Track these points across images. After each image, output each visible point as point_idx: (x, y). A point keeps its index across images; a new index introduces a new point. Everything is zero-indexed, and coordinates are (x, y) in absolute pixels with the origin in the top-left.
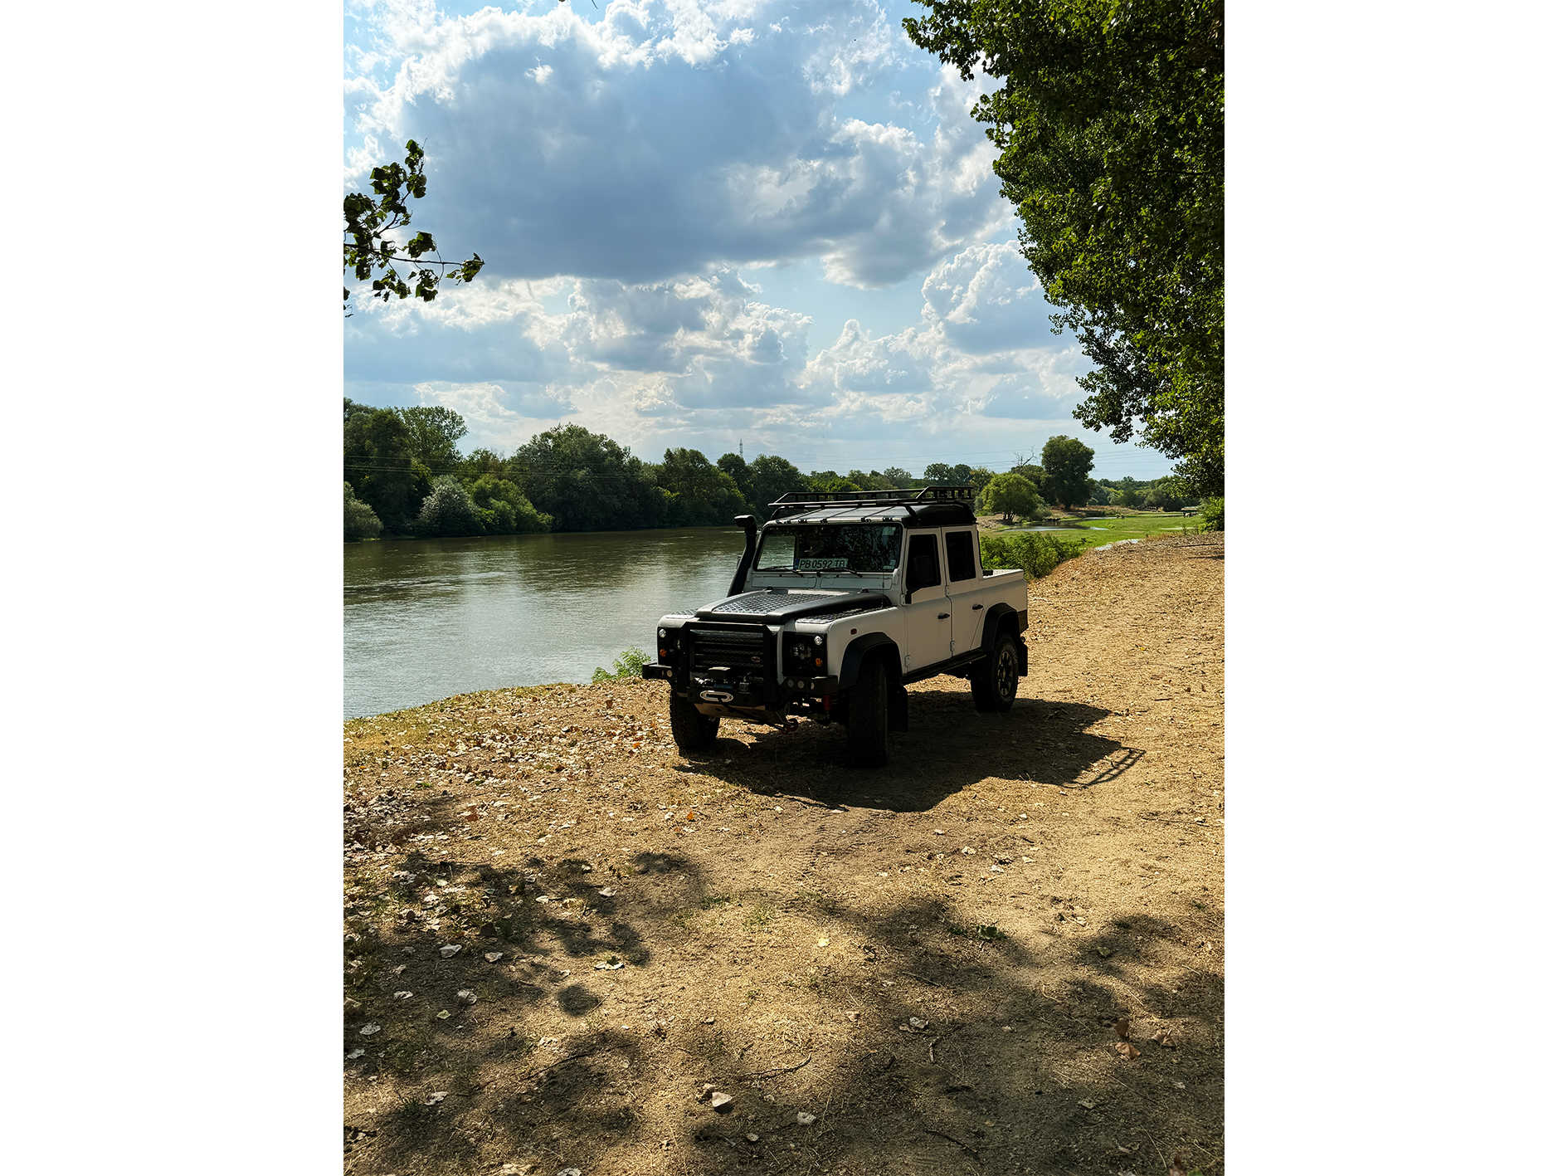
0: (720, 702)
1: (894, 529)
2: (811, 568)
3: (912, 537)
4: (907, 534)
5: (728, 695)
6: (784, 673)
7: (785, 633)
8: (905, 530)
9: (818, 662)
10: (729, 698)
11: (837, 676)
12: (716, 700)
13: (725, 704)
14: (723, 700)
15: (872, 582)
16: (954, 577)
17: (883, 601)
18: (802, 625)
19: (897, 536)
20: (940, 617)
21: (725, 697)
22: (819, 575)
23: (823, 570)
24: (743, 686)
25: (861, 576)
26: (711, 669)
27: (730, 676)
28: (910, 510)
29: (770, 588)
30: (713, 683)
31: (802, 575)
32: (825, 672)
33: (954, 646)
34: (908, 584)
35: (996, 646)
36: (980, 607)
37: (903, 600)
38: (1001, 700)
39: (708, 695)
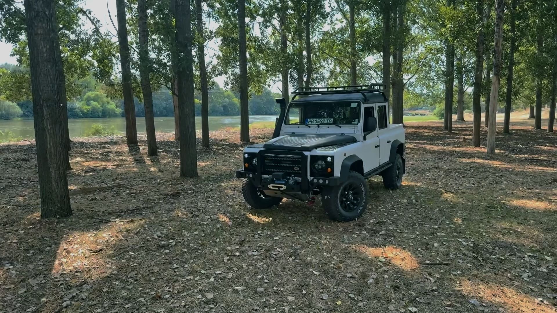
0: (279, 190)
1: (357, 104)
2: (314, 123)
3: (365, 108)
4: (363, 106)
5: (283, 186)
6: (311, 176)
7: (312, 156)
8: (362, 104)
9: (329, 170)
10: (284, 187)
11: (337, 177)
12: (277, 189)
13: (281, 191)
14: (281, 189)
15: (347, 130)
16: (380, 128)
17: (353, 140)
18: (320, 152)
19: (359, 105)
20: (376, 147)
21: (282, 187)
22: (319, 127)
23: (321, 124)
24: (291, 182)
25: (340, 127)
26: (274, 174)
27: (284, 177)
28: (363, 95)
29: (293, 133)
30: (275, 181)
31: (310, 127)
32: (333, 175)
33: (380, 161)
34: (364, 131)
35: (395, 160)
36: (389, 142)
37: (362, 139)
38: (397, 185)
39: (273, 186)
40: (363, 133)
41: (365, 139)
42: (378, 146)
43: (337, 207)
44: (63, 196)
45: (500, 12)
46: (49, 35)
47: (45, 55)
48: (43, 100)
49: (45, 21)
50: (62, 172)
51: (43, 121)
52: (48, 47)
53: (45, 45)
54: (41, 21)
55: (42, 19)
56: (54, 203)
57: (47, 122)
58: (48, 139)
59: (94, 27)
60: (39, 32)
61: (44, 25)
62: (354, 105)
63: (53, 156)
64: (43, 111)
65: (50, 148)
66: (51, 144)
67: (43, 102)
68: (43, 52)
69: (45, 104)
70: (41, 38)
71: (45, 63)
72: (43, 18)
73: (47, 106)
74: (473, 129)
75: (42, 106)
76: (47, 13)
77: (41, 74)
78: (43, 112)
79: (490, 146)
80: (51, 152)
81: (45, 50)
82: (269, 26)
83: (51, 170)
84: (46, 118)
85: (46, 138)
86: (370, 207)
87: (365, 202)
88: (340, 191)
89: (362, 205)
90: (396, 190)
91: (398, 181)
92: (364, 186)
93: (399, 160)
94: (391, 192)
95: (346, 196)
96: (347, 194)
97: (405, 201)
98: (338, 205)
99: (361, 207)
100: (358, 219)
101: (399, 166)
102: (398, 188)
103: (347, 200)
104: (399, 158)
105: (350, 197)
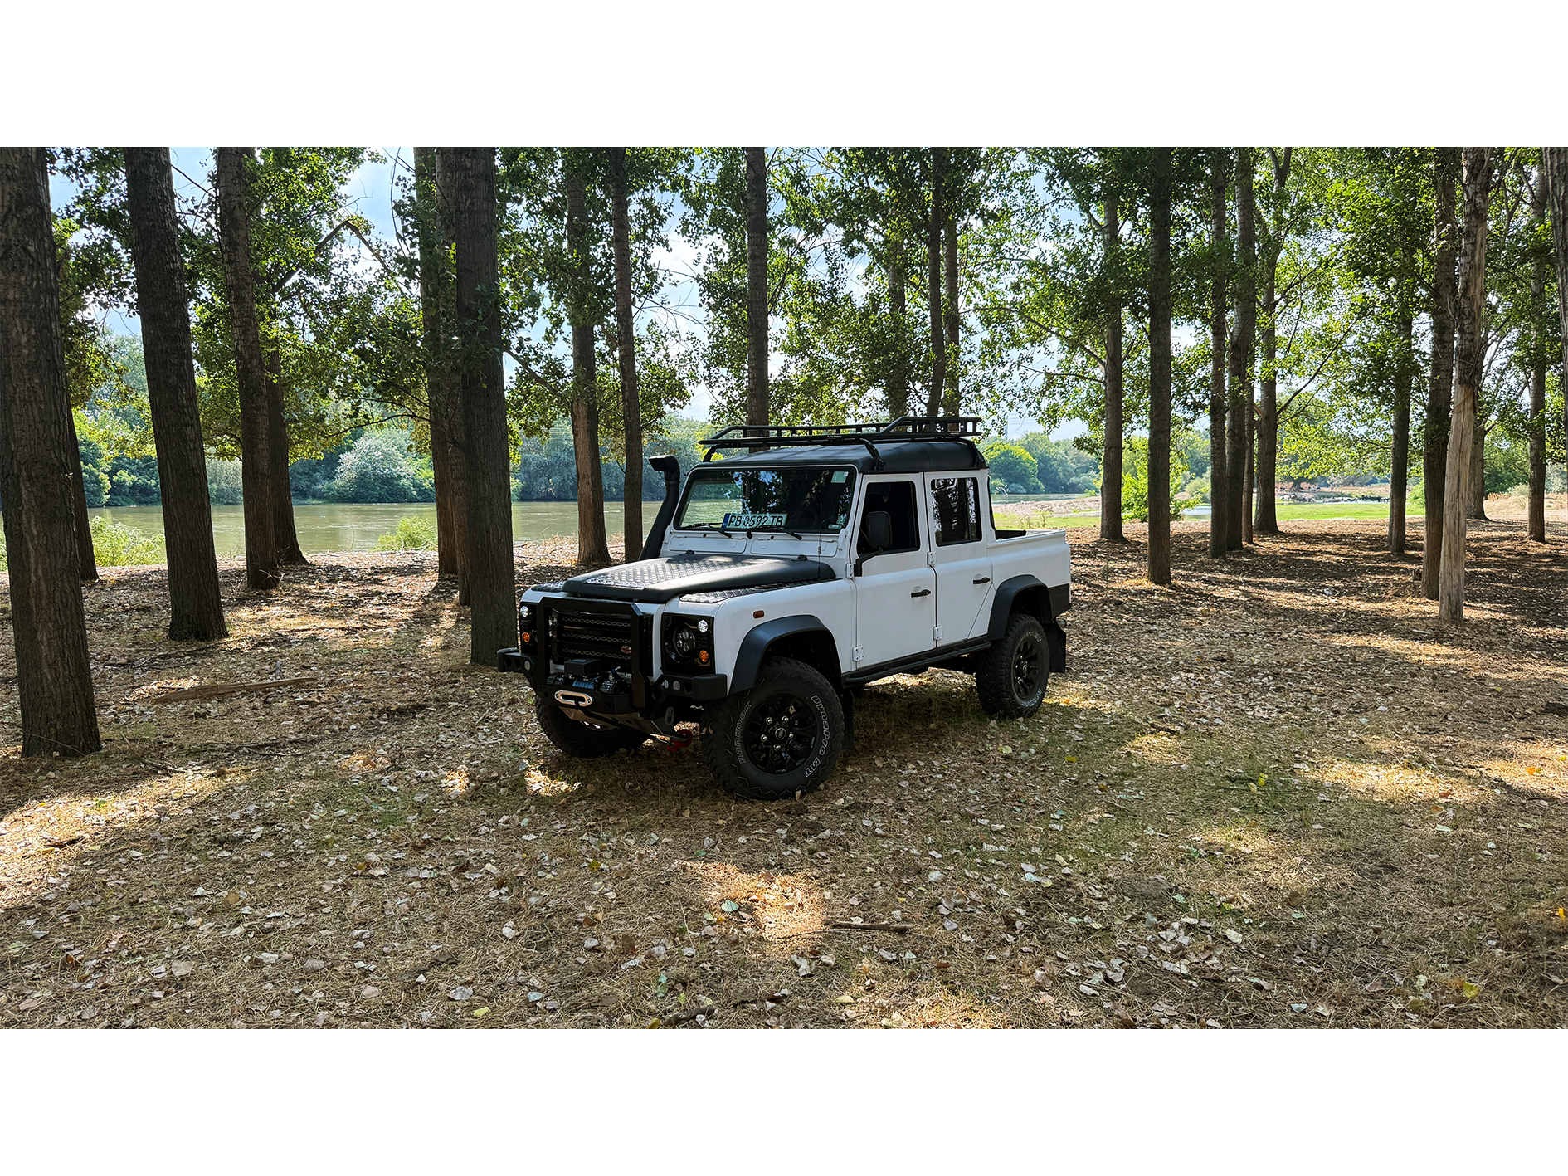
0: (577, 707)
1: (846, 474)
2: (742, 526)
3: (871, 485)
4: (862, 482)
5: (586, 697)
6: (662, 667)
7: (665, 616)
8: (859, 476)
9: (701, 656)
11: (725, 677)
12: (573, 703)
13: (582, 708)
14: (581, 704)
15: (811, 546)
16: (944, 540)
18: (689, 605)
19: (851, 481)
20: (915, 595)
21: (583, 700)
22: (750, 536)
23: (756, 529)
24: (607, 686)
25: (800, 538)
26: (570, 661)
27: (590, 671)
28: (871, 449)
29: (690, 553)
30: (572, 681)
31: (730, 536)
32: (712, 669)
33: (939, 634)
34: (860, 549)
35: (1011, 633)
36: (986, 580)
37: (851, 571)
38: (1017, 705)
39: (565, 697)
40: (855, 556)
41: (858, 571)
42: (925, 593)
43: (734, 759)
44: (72, 705)
45: (1475, 193)
46: (38, 304)
47: (26, 352)
48: (19, 464)
49: (26, 268)
50: (70, 641)
51: (20, 515)
52: (33, 332)
53: (26, 329)
54: (14, 269)
55: (17, 265)
56: (48, 720)
57: (28, 519)
58: (32, 560)
59: (380, 266)
60: (10, 297)
61: (23, 278)
62: (839, 477)
63: (44, 602)
64: (20, 489)
65: (38, 583)
66: (40, 573)
67: (19, 468)
68: (20, 344)
69: (24, 473)
70: (14, 311)
71: (25, 371)
72: (20, 260)
73: (30, 477)
74: (1424, 542)
75: (18, 477)
76: (31, 249)
77: (14, 401)
78: (19, 492)
79: (1446, 599)
80: (39, 593)
81: (24, 339)
82: (859, 250)
83: (39, 637)
84: (26, 507)
85: (28, 557)
86: (879, 764)
87: (830, 749)
88: (743, 715)
89: (820, 757)
90: (1012, 718)
91: (1027, 694)
92: (825, 702)
93: (1029, 633)
94: (993, 723)
95: (767, 730)
96: (773, 724)
97: (1007, 750)
98: (735, 755)
99: (816, 762)
100: (803, 795)
101: (1031, 649)
102: (1021, 712)
103: (773, 740)
104: (1029, 627)
105: (779, 731)
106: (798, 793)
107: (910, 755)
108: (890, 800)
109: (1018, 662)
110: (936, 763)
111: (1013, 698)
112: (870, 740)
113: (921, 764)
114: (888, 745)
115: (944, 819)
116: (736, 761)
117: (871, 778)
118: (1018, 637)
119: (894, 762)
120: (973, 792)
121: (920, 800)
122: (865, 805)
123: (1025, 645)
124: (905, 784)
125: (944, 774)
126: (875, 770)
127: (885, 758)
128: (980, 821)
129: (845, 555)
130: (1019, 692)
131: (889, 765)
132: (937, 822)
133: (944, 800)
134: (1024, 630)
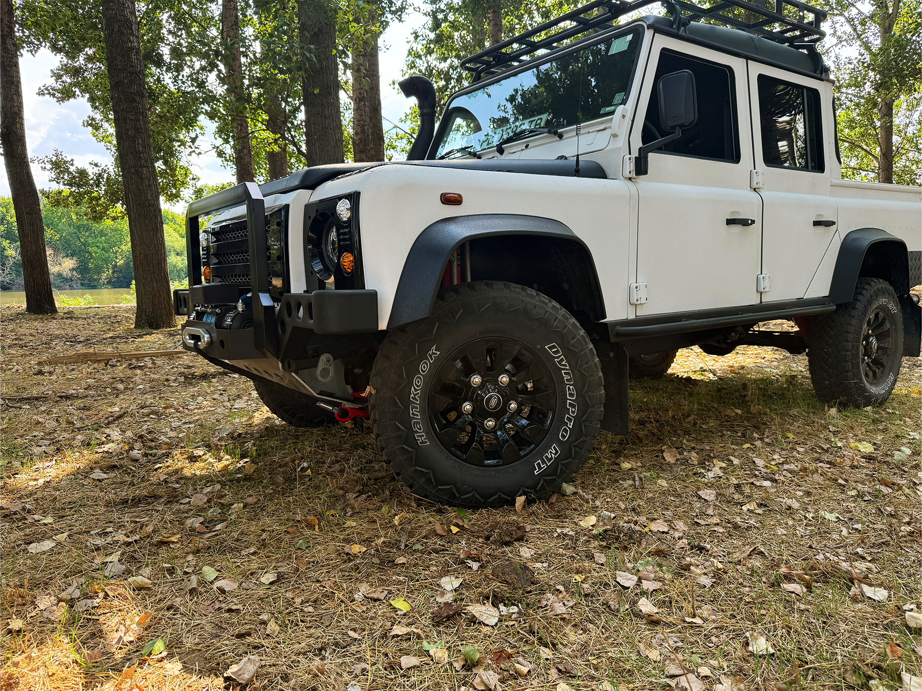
1: (629, 37)
5: (202, 332)
9: (347, 261)
11: (375, 295)
14: (199, 345)
19: (636, 43)
21: (199, 338)
24: (229, 317)
30: (204, 314)
31: (479, 158)
32: (361, 285)
33: (765, 284)
34: (647, 136)
35: (860, 297)
36: (829, 224)
37: (630, 166)
38: (864, 390)
40: (637, 142)
41: (641, 167)
42: (745, 223)
43: (408, 437)
62: (621, 45)
86: (669, 458)
87: (577, 431)
88: (424, 367)
89: (560, 444)
90: (858, 407)
91: (876, 379)
92: (570, 354)
93: (883, 301)
94: (833, 411)
95: (468, 393)
96: (482, 386)
97: (866, 448)
98: (410, 431)
99: (552, 453)
100: (529, 502)
101: (883, 323)
102: (869, 400)
103: (481, 412)
104: (882, 292)
105: (493, 399)
106: (520, 500)
107: (718, 447)
108: (681, 525)
109: (867, 338)
110: (760, 462)
111: (862, 382)
112: (662, 426)
113: (736, 461)
114: (687, 433)
115: (788, 578)
116: (413, 443)
117: (652, 480)
118: (870, 303)
119: (694, 457)
120: (831, 517)
121: (736, 527)
122: (630, 534)
123: (877, 315)
124: (708, 494)
125: (774, 481)
126: (661, 467)
127: (680, 449)
128: (868, 591)
129: (622, 142)
130: (867, 375)
131: (686, 462)
132: (775, 585)
133: (780, 531)
134: (876, 295)
